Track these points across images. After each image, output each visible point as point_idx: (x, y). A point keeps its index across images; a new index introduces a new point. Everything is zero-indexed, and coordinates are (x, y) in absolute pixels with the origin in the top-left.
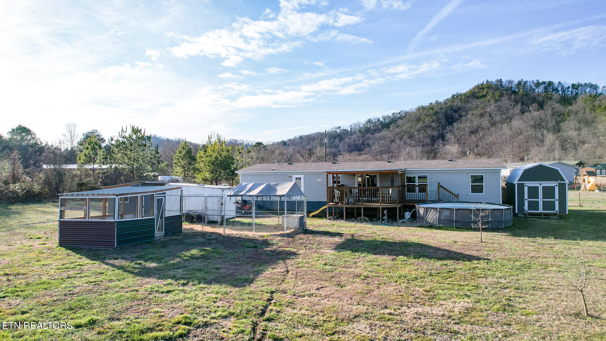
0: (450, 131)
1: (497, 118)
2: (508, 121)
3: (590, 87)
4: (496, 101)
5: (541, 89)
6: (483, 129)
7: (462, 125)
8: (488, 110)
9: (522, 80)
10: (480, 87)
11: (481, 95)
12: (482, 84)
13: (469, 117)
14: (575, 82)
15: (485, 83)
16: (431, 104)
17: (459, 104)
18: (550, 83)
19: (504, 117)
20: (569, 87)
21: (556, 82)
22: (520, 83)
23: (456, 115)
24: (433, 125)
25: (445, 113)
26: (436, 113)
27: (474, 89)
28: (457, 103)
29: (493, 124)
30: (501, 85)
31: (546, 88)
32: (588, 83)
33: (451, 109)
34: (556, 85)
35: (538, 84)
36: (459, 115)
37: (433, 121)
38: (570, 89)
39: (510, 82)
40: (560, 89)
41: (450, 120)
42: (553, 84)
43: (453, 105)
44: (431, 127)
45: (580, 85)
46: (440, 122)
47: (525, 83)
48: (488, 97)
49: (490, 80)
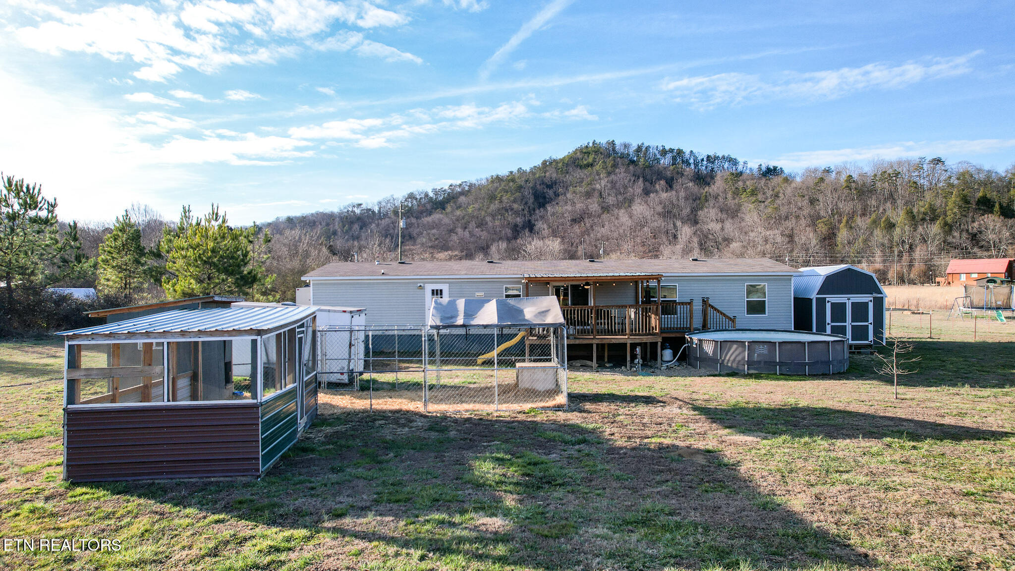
0: (542, 217)
1: (611, 200)
2: (627, 204)
3: (729, 161)
4: (609, 174)
5: (666, 161)
6: (590, 215)
7: (559, 209)
8: (598, 186)
9: (643, 144)
10: (585, 151)
11: (585, 162)
12: (587, 147)
13: (569, 196)
14: (711, 154)
15: (591, 145)
16: (511, 172)
17: (554, 175)
18: (680, 152)
19: (620, 198)
20: (702, 160)
21: (687, 151)
22: (639, 149)
23: (551, 192)
24: (515, 206)
25: (534, 188)
26: (520, 188)
27: (575, 152)
28: (551, 174)
29: (606, 209)
30: (614, 150)
31: (674, 158)
32: (726, 155)
33: (543, 183)
34: (687, 155)
35: (664, 152)
36: (555, 193)
37: (514, 201)
38: (705, 163)
39: (626, 146)
40: (692, 161)
41: (541, 200)
42: (684, 153)
43: (545, 177)
44: (512, 209)
45: (717, 158)
46: (526, 203)
47: (648, 148)
48: (597, 167)
49: (597, 141)
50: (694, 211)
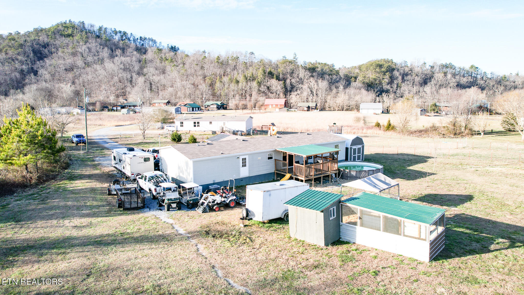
0: (42, 67)
1: (90, 59)
2: (100, 62)
3: (152, 41)
4: (86, 42)
5: (117, 38)
6: (78, 67)
7: (53, 62)
8: (80, 50)
9: (102, 26)
10: (65, 26)
11: (66, 33)
12: (65, 23)
13: (60, 53)
14: (143, 36)
15: (68, 22)
16: (11, 34)
17: (46, 40)
18: (125, 33)
19: (96, 58)
20: (138, 39)
21: (129, 33)
22: (100, 29)
23: (46, 51)
24: (20, 58)
25: (32, 46)
26: (21, 46)
27: (58, 25)
28: (43, 38)
29: (87, 64)
30: (84, 27)
31: (122, 37)
32: (150, 38)
33: (38, 44)
34: (129, 36)
35: (116, 32)
36: (49, 51)
37: (18, 54)
38: (139, 40)
39: (92, 26)
40: (132, 39)
41: (39, 55)
42: (127, 34)
43: (39, 40)
44: (17, 60)
45: (145, 39)
46: (28, 56)
47: (106, 29)
48: (76, 38)
49: (72, 20)
50: (142, 68)
